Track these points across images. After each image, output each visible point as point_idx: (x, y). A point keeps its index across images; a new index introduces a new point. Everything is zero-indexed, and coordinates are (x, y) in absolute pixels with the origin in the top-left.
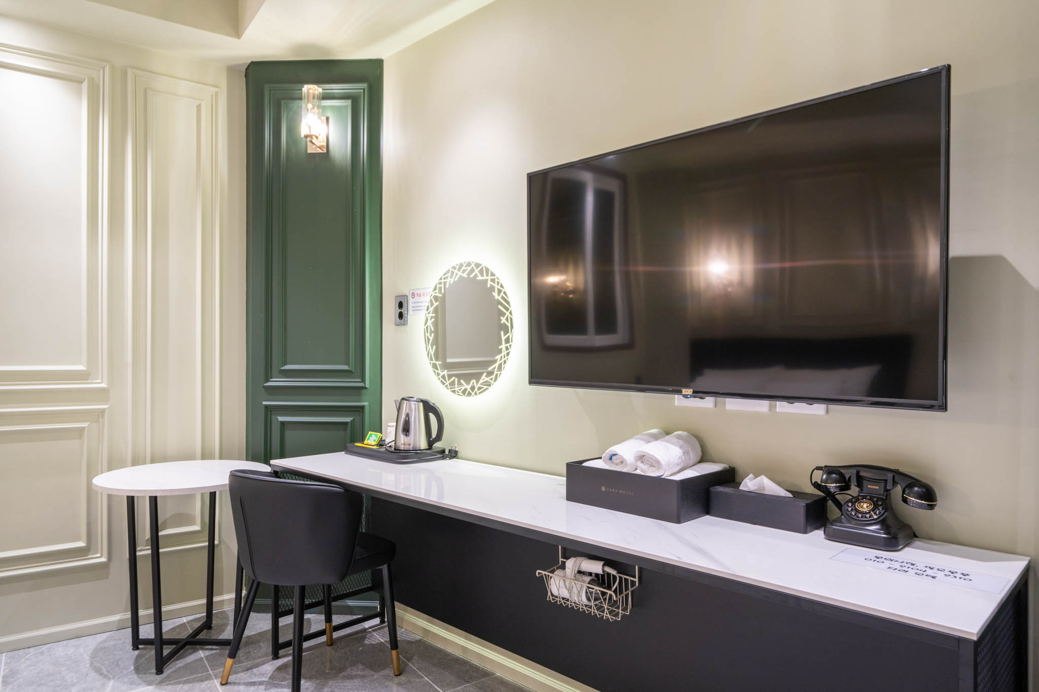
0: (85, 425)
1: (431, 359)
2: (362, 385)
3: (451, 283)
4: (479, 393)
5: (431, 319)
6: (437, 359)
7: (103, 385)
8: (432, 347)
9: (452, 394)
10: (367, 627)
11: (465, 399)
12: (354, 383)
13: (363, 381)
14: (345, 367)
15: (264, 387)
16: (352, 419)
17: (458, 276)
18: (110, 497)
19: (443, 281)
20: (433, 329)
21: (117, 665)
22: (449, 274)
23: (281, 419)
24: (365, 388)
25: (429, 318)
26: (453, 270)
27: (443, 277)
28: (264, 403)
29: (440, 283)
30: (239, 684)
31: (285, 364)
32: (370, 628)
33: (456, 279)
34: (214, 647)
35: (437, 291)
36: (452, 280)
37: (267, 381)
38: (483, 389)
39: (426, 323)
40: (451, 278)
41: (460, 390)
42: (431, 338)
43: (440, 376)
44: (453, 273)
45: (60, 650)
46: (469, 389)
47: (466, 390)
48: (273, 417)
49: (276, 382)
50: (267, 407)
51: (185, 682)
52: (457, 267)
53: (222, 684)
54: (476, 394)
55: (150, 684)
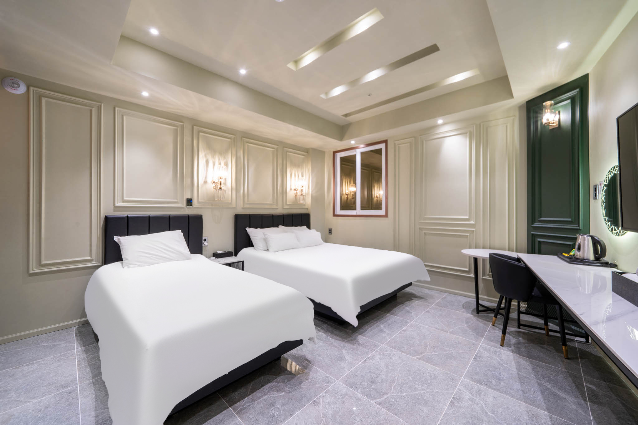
0: (468, 234)
1: (604, 216)
2: (578, 228)
3: (611, 177)
4: (623, 235)
5: (604, 196)
6: (606, 217)
7: (474, 223)
8: (604, 210)
9: (612, 234)
10: (575, 339)
11: (617, 237)
12: (575, 227)
13: (579, 226)
14: (570, 220)
15: (531, 226)
16: (573, 243)
17: (613, 173)
18: (483, 259)
19: (607, 176)
20: (604, 201)
21: (469, 307)
22: (610, 173)
23: (539, 240)
24: (579, 229)
25: (603, 196)
26: (611, 170)
27: (608, 174)
28: (532, 233)
29: (607, 178)
30: (497, 327)
31: (541, 217)
32: (576, 340)
33: (612, 175)
34: (501, 316)
35: (605, 182)
36: (611, 175)
37: (533, 224)
38: (624, 233)
39: (602, 198)
40: (611, 174)
41: (615, 232)
42: (604, 206)
43: (607, 225)
44: (611, 172)
45: (459, 298)
46: (618, 232)
47: (617, 232)
48: (536, 239)
49: (537, 225)
50: (533, 234)
51: (482, 319)
52: (613, 169)
53: (492, 325)
54: (621, 235)
55: (472, 315)
